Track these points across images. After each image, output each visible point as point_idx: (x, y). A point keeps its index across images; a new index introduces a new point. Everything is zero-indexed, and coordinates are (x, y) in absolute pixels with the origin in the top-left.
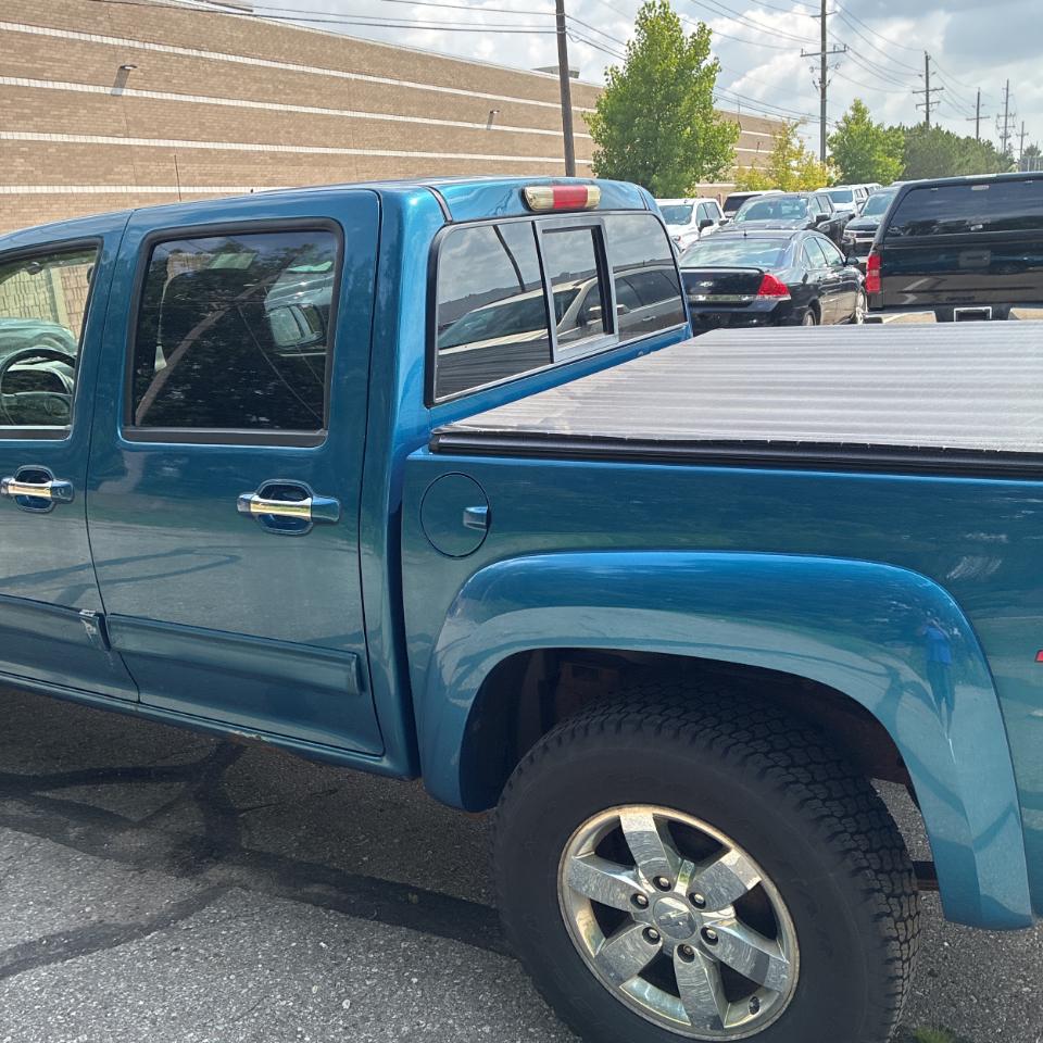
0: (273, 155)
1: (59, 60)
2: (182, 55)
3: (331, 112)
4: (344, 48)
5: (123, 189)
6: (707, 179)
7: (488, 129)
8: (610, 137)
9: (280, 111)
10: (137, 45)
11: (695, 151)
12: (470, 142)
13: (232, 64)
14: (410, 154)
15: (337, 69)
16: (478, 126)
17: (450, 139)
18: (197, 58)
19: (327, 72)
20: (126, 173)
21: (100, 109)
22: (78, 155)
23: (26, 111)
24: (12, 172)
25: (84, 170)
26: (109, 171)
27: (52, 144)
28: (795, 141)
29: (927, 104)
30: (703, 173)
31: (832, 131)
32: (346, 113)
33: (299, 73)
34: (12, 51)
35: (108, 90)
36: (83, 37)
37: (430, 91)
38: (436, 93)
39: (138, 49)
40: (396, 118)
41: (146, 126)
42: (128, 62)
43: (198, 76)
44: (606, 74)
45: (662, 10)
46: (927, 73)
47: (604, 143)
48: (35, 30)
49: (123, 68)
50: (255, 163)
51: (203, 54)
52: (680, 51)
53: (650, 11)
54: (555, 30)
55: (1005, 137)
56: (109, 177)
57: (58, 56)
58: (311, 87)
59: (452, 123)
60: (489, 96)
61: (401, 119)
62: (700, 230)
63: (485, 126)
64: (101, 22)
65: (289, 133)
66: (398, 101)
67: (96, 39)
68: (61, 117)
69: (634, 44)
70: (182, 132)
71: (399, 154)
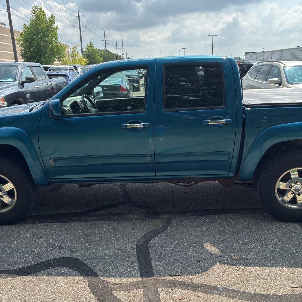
6: (58, 60)
8: (26, 45)
11: (53, 52)
28: (76, 51)
29: (105, 44)
30: (57, 58)
31: (84, 49)
45: (40, 9)
46: (105, 36)
47: (24, 47)
55: (123, 54)
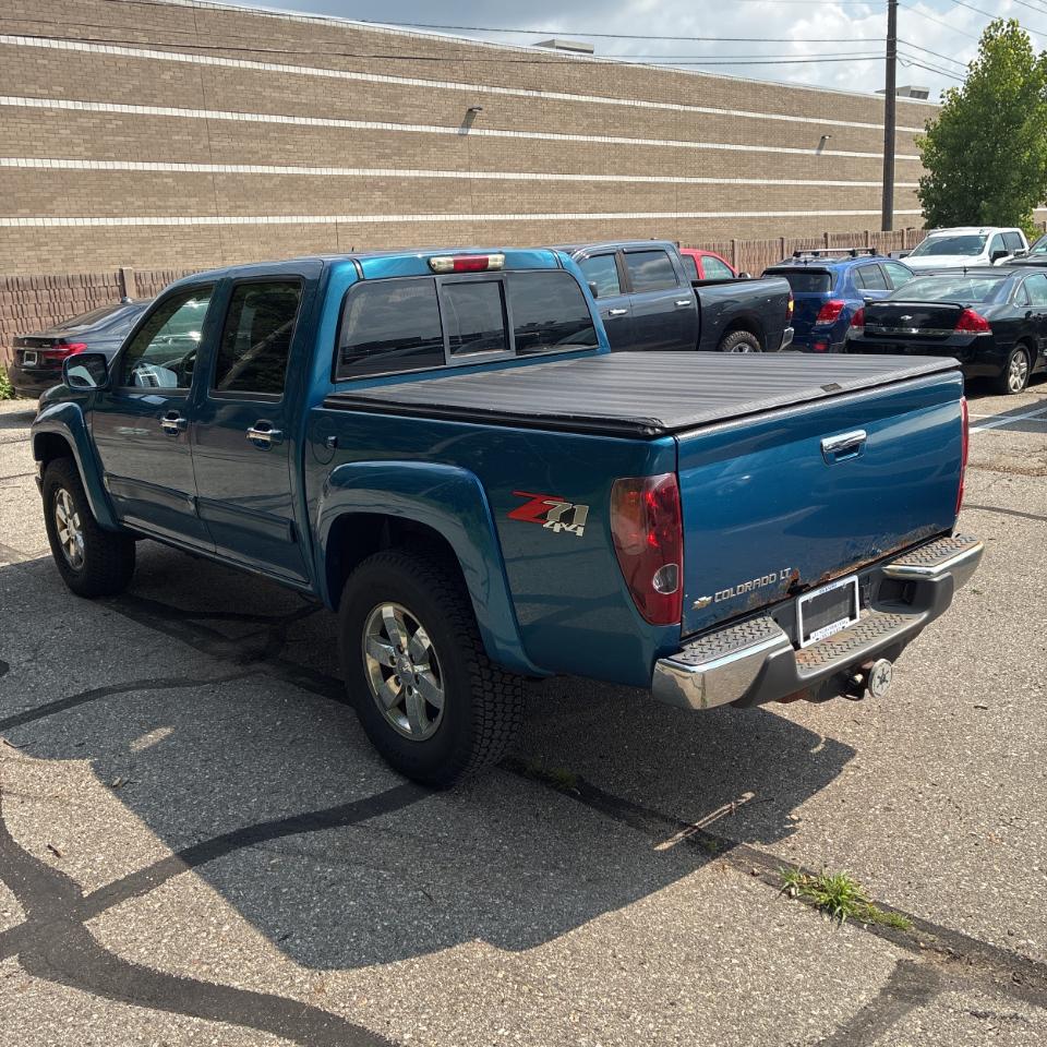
0: (597, 185)
1: (417, 106)
2: (523, 97)
3: (657, 143)
4: (676, 81)
5: (461, 217)
7: (818, 155)
8: (939, 161)
9: (608, 143)
10: (485, 89)
11: (1034, 175)
12: (798, 167)
13: (567, 103)
14: (733, 181)
15: (666, 102)
16: (806, 152)
17: (775, 165)
18: (536, 98)
19: (656, 105)
20: (464, 204)
21: (447, 147)
22: (426, 187)
23: (387, 151)
24: (371, 203)
25: (429, 200)
26: (450, 201)
27: (405, 178)
32: (671, 143)
33: (630, 107)
34: (380, 100)
35: (456, 131)
36: (440, 85)
37: (759, 119)
38: (764, 121)
39: (485, 94)
40: (721, 147)
41: (486, 161)
42: (476, 105)
43: (536, 115)
44: (942, 97)
45: (1010, 29)
47: (932, 168)
48: (400, 81)
49: (470, 110)
50: (580, 192)
51: (543, 95)
52: (1026, 70)
53: (996, 30)
54: (885, 55)
56: (451, 206)
57: (417, 103)
58: (640, 119)
59: (779, 150)
60: (821, 121)
61: (727, 147)
62: (993, 261)
63: (814, 152)
64: (456, 71)
65: (615, 163)
66: (726, 130)
67: (450, 86)
68: (415, 155)
69: (977, 64)
70: (516, 165)
71: (722, 181)
